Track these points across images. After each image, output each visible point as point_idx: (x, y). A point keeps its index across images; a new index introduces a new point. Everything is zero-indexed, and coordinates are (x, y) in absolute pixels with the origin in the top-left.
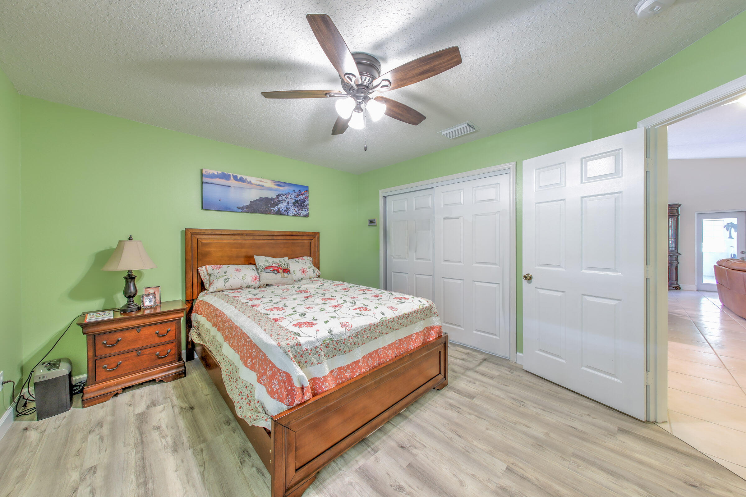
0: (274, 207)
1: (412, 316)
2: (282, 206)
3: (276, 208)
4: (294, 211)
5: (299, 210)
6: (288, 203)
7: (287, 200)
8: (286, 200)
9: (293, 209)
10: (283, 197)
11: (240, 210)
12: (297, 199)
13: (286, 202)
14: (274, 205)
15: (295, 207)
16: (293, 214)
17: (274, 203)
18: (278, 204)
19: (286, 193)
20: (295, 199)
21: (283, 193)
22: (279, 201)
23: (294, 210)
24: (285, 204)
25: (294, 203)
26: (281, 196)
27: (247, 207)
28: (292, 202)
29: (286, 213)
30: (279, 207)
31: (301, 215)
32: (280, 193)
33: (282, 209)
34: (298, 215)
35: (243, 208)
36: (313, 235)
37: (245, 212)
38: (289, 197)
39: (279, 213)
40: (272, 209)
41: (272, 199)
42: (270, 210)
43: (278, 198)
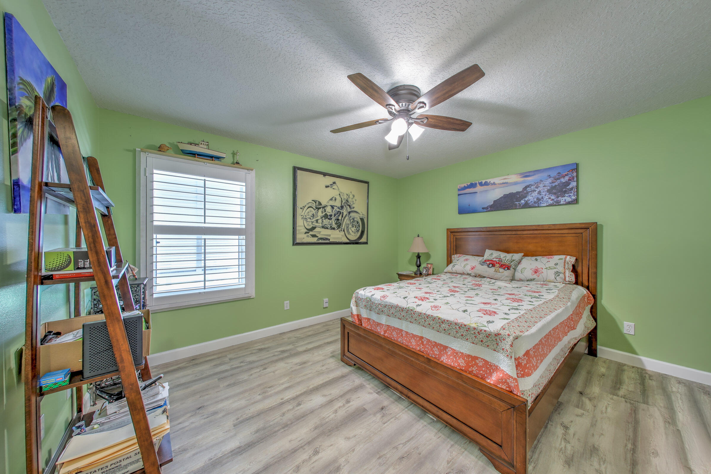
0: (520, 201)
1: (449, 326)
2: (531, 198)
3: (523, 202)
4: (549, 200)
5: (558, 197)
6: (539, 193)
7: (538, 190)
8: (536, 190)
9: (548, 198)
10: (532, 187)
11: (485, 210)
12: (554, 185)
13: (537, 192)
14: (519, 200)
15: (550, 195)
16: (548, 204)
17: (519, 197)
18: (525, 197)
19: (536, 182)
20: (550, 185)
21: (532, 183)
22: (527, 193)
23: (550, 198)
24: (535, 194)
25: (550, 191)
26: (529, 187)
27: (491, 206)
28: (546, 190)
29: (537, 204)
30: (526, 199)
31: (562, 203)
32: (528, 184)
33: (531, 201)
34: (557, 204)
35: (487, 208)
36: (586, 226)
37: (489, 211)
38: (541, 185)
39: (527, 206)
40: (517, 203)
41: (518, 193)
42: (516, 205)
43: (526, 190)
